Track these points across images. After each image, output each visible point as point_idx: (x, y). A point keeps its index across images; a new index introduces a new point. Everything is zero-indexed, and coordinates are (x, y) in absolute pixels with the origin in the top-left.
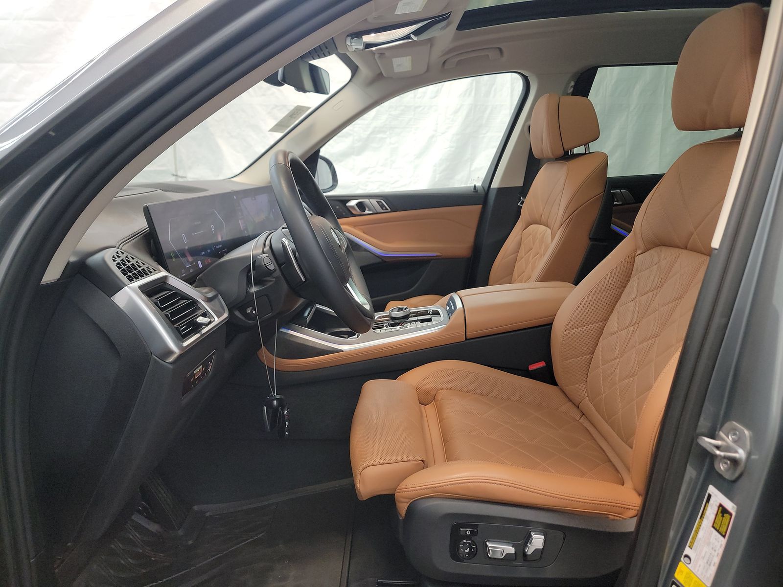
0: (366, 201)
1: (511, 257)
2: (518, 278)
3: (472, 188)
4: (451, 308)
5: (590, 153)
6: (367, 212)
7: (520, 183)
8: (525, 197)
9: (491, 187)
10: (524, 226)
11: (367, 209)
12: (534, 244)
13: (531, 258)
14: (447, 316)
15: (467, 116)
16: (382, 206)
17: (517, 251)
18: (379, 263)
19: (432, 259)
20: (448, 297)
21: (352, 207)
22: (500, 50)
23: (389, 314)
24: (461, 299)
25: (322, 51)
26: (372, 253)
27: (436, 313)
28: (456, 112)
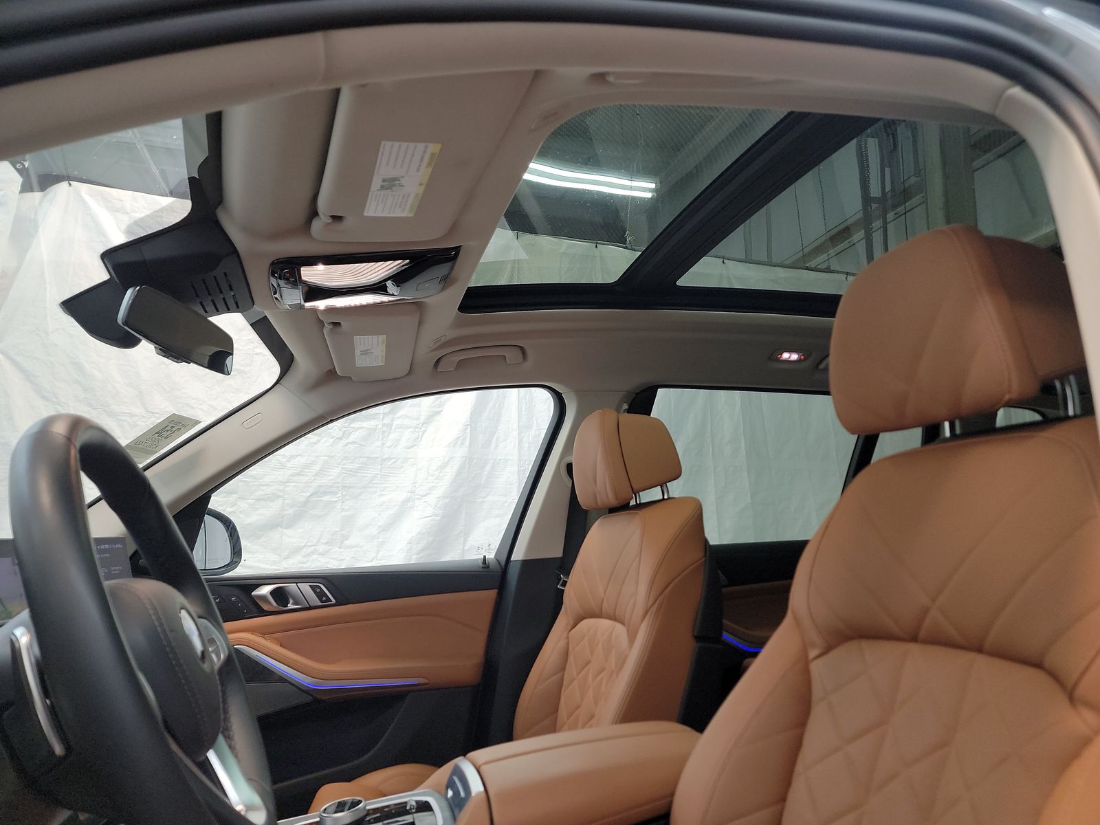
0: (292, 587)
1: (552, 678)
2: (568, 718)
3: (480, 563)
4: (456, 793)
5: (669, 498)
6: (291, 606)
7: (557, 552)
8: (567, 574)
9: (512, 559)
10: (572, 622)
11: (291, 601)
12: (592, 653)
13: (590, 679)
14: (448, 814)
15: (459, 473)
16: (320, 595)
17: (562, 667)
18: (307, 704)
19: (409, 692)
20: (448, 767)
21: (263, 598)
22: (522, 348)
23: (318, 819)
24: (479, 772)
25: (221, 292)
26: (294, 685)
27: (425, 807)
28: (443, 466)
